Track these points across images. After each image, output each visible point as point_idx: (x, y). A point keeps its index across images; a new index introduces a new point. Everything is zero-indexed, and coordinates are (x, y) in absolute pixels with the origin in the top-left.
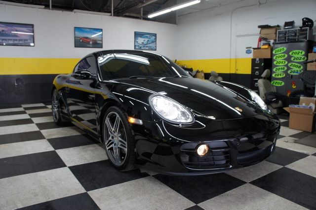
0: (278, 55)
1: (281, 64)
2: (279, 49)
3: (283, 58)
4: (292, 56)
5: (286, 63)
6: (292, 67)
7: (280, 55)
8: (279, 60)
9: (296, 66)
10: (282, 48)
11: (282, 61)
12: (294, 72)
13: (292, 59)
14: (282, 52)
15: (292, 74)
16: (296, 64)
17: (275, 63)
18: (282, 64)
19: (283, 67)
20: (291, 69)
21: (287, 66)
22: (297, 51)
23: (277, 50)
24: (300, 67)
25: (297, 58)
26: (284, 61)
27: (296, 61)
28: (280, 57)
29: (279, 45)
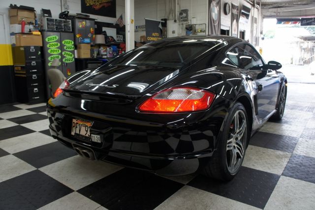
0: (51, 44)
1: (55, 53)
2: (52, 37)
3: (56, 47)
4: (65, 45)
5: (60, 51)
6: (65, 55)
7: (53, 43)
8: (53, 48)
9: (68, 55)
10: (54, 36)
11: (55, 49)
12: (67, 60)
13: (65, 48)
14: (55, 40)
15: (66, 62)
16: (69, 53)
17: (49, 51)
18: (57, 53)
19: (57, 56)
20: (66, 57)
21: (61, 54)
22: (68, 41)
23: (49, 37)
24: (71, 55)
25: (69, 48)
26: (57, 49)
27: (68, 49)
28: (54, 45)
29: (51, 33)
